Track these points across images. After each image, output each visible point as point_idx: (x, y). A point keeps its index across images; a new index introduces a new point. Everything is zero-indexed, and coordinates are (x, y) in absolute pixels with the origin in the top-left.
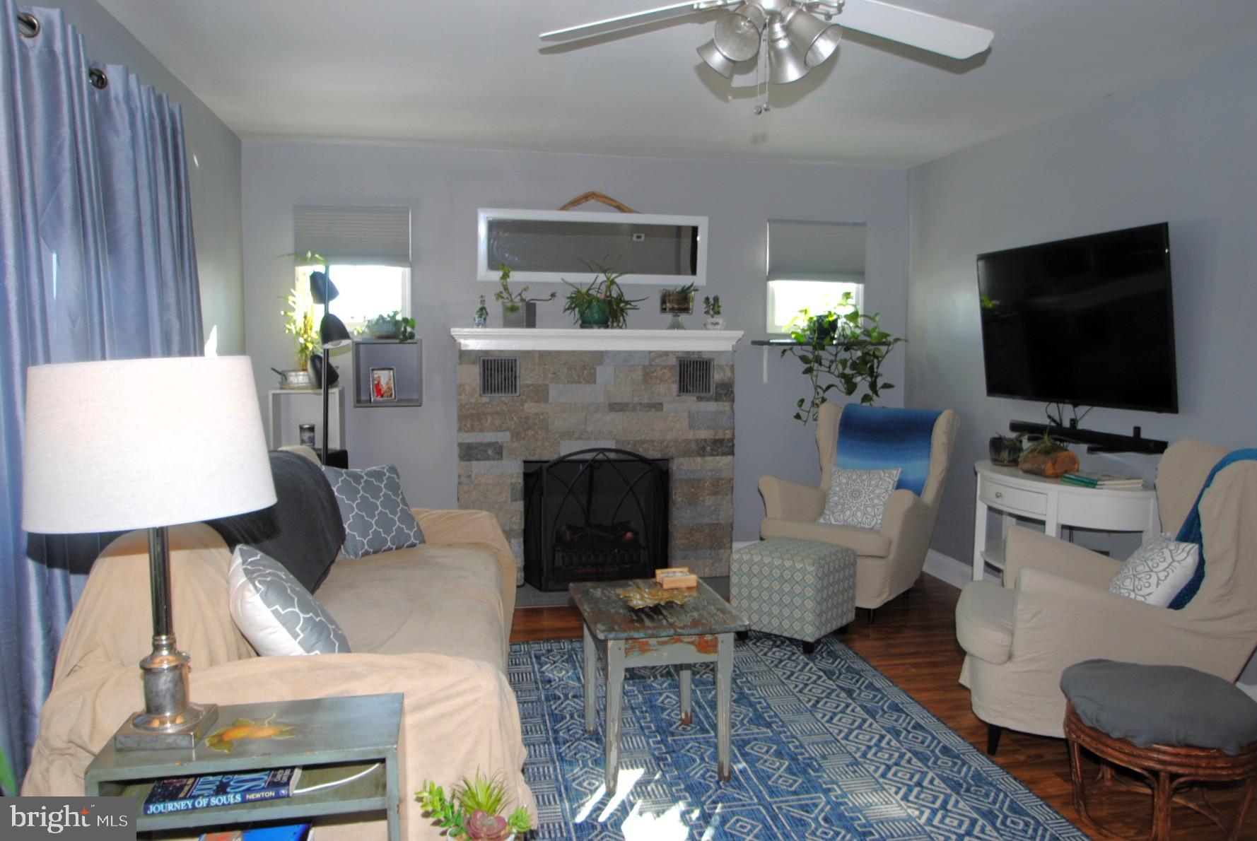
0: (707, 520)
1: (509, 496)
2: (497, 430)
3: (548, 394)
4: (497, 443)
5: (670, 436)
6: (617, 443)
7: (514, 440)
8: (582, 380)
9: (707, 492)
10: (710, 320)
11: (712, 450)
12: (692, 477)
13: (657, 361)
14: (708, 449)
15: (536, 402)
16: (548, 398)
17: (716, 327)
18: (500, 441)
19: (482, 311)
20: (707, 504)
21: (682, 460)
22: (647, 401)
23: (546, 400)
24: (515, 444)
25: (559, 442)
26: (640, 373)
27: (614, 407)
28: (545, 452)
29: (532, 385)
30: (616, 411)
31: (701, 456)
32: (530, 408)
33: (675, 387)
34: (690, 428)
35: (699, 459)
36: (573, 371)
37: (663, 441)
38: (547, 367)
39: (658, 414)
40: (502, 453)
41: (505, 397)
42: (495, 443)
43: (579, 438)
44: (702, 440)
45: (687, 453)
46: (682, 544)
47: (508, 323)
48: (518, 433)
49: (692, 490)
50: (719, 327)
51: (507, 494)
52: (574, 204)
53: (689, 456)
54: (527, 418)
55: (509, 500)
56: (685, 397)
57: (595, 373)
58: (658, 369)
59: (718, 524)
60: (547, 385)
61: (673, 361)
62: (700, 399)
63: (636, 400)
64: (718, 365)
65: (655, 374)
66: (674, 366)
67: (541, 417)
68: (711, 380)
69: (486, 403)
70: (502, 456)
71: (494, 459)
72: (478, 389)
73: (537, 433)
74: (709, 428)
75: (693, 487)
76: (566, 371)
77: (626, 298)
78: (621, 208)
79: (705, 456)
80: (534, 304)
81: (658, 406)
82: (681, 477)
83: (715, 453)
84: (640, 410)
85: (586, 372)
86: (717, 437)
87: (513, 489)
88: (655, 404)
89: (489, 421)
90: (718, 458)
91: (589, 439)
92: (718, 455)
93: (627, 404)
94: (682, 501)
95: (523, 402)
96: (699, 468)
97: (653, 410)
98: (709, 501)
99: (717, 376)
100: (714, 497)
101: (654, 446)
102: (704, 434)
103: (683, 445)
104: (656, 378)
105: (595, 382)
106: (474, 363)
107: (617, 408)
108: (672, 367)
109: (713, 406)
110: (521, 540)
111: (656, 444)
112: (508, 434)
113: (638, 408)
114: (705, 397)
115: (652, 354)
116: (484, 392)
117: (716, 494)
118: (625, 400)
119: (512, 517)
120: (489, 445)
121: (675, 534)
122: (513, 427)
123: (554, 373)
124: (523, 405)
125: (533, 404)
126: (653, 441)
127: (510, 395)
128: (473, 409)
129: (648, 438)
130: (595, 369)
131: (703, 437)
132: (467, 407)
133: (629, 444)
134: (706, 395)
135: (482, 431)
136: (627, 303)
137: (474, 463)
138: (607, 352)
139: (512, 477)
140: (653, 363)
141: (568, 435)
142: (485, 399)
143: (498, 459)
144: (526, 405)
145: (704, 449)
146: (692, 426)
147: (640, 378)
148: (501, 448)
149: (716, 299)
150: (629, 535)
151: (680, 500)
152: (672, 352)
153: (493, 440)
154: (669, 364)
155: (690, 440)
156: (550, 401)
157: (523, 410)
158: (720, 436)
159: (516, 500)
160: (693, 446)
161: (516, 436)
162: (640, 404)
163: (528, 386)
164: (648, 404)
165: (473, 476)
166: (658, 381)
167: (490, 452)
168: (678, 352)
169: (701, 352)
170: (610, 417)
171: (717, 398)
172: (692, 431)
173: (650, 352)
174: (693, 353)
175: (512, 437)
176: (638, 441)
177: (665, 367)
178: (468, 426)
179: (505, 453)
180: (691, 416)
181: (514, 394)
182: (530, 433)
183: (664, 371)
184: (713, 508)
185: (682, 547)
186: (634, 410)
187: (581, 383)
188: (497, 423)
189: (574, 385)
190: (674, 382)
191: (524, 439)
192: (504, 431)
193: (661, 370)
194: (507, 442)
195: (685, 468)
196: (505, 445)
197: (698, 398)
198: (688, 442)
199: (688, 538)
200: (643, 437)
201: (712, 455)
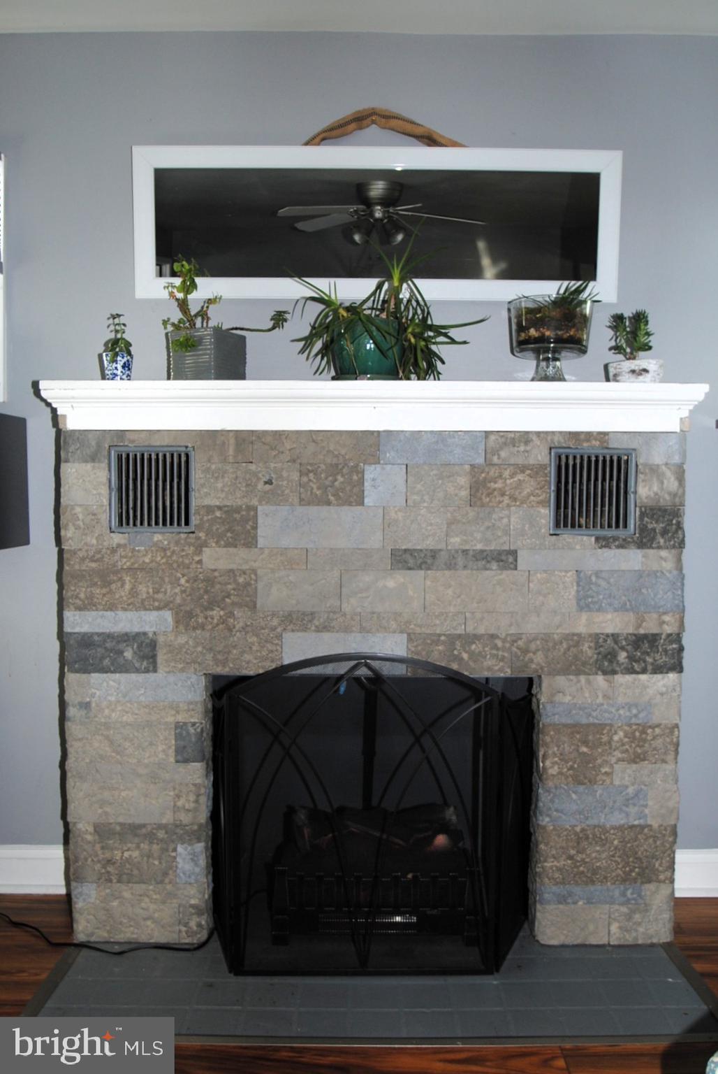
0: (617, 819)
1: (172, 752)
2: (143, 606)
3: (255, 528)
4: (145, 634)
5: (533, 626)
6: (410, 640)
7: (181, 628)
8: (332, 498)
9: (618, 754)
10: (629, 365)
11: (631, 658)
12: (584, 721)
13: (503, 454)
14: (622, 656)
15: (227, 545)
16: (255, 538)
17: (641, 378)
18: (149, 629)
19: (118, 347)
20: (617, 782)
21: (561, 681)
22: (479, 547)
23: (249, 540)
24: (182, 639)
25: (280, 637)
26: (463, 481)
27: (405, 559)
28: (247, 657)
29: (219, 508)
30: (410, 569)
31: (605, 673)
32: (215, 558)
33: (546, 515)
34: (581, 608)
35: (600, 679)
36: (311, 475)
37: (516, 638)
38: (253, 467)
39: (506, 575)
40: (154, 657)
41: (160, 536)
42: (138, 634)
43: (325, 628)
44: (607, 635)
45: (574, 667)
46: (559, 869)
47: (176, 371)
48: (190, 615)
49: (584, 749)
50: (648, 377)
51: (163, 749)
52: (332, 134)
53: (578, 673)
54: (210, 581)
55: (172, 760)
56: (568, 537)
57: (361, 482)
58: (506, 474)
59: (642, 827)
60: (255, 509)
61: (541, 456)
62: (603, 542)
63: (456, 541)
64: (645, 465)
65: (499, 485)
66: (543, 467)
67: (241, 580)
68: (631, 497)
69: (119, 546)
70: (154, 664)
71: (137, 671)
72: (104, 518)
73: (231, 614)
74: (623, 608)
75: (585, 743)
76: (295, 476)
77: (437, 319)
78: (430, 140)
79: (614, 672)
80: (243, 338)
81: (506, 559)
82: (556, 719)
83: (636, 666)
84: (465, 567)
85: (340, 479)
86: (642, 631)
87: (178, 737)
88: (500, 553)
89: (128, 587)
90: (643, 677)
91: (347, 629)
92: (644, 671)
93: (434, 554)
94: (560, 773)
95: (199, 548)
96: (600, 700)
97: (494, 565)
98: (623, 775)
99: (644, 491)
100: (634, 766)
101: (496, 647)
102: (612, 623)
103: (565, 645)
104: (503, 495)
105: (361, 502)
106: (93, 458)
107: (411, 562)
108: (538, 470)
109: (632, 559)
110: (200, 847)
111: (499, 644)
112: (168, 615)
113: (460, 561)
114: (615, 539)
115: (492, 438)
116: (121, 524)
117: (637, 759)
118: (430, 544)
119: (178, 796)
120: (126, 638)
121: (542, 846)
122: (178, 600)
123: (269, 482)
124: (200, 553)
125: (222, 551)
126: (493, 637)
127: (175, 528)
128: (92, 560)
129: (481, 630)
130: (363, 472)
131: (610, 630)
132: (81, 554)
133: (437, 642)
134: (621, 533)
135: (111, 607)
136: (439, 330)
137: (95, 677)
138: (389, 433)
139: (178, 712)
140: (495, 459)
141: (300, 620)
142: (117, 539)
143: (147, 671)
144: (207, 552)
145: (611, 656)
146: (585, 603)
147: (464, 493)
148: (153, 645)
149: (640, 318)
150: (441, 840)
151: (553, 771)
152: (538, 434)
153: (136, 629)
154: (532, 461)
155: (579, 635)
156: (261, 542)
157: (200, 562)
158: (650, 627)
159: (186, 761)
160: (587, 649)
161: (184, 619)
162: (465, 552)
163: (209, 509)
164: (482, 551)
165: (93, 705)
166: (506, 500)
167: (128, 654)
168: (553, 433)
169: (605, 434)
170: (393, 581)
171: (645, 540)
172: (584, 617)
173: (487, 434)
174: (589, 435)
175: (177, 622)
176: (460, 636)
177: (523, 469)
178: (82, 596)
179: (161, 657)
180: (583, 580)
181: (184, 529)
182: (216, 613)
183: (520, 477)
184: (631, 790)
185: (557, 875)
186: (451, 566)
187: (329, 503)
188: (143, 590)
189: (313, 510)
190: (541, 503)
191: (203, 627)
192: (158, 609)
193: (512, 476)
194: (165, 633)
195: (567, 699)
196: (161, 639)
197: (597, 539)
198: (575, 640)
199: (571, 858)
200: (470, 629)
201: (631, 671)
